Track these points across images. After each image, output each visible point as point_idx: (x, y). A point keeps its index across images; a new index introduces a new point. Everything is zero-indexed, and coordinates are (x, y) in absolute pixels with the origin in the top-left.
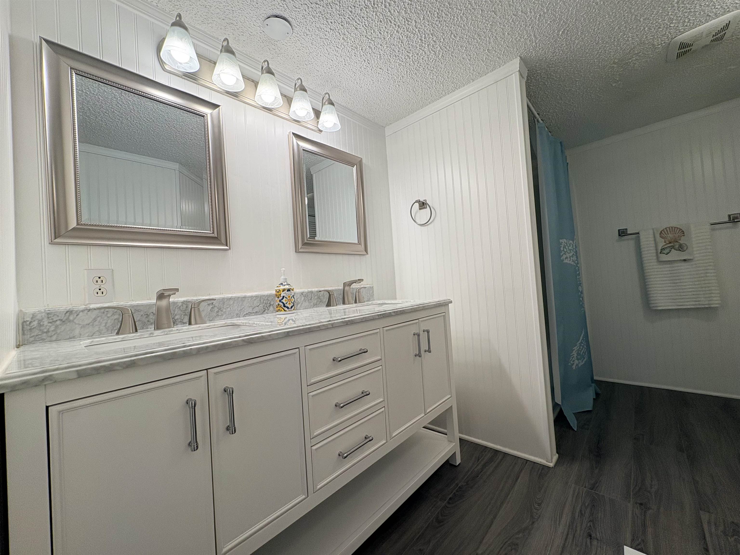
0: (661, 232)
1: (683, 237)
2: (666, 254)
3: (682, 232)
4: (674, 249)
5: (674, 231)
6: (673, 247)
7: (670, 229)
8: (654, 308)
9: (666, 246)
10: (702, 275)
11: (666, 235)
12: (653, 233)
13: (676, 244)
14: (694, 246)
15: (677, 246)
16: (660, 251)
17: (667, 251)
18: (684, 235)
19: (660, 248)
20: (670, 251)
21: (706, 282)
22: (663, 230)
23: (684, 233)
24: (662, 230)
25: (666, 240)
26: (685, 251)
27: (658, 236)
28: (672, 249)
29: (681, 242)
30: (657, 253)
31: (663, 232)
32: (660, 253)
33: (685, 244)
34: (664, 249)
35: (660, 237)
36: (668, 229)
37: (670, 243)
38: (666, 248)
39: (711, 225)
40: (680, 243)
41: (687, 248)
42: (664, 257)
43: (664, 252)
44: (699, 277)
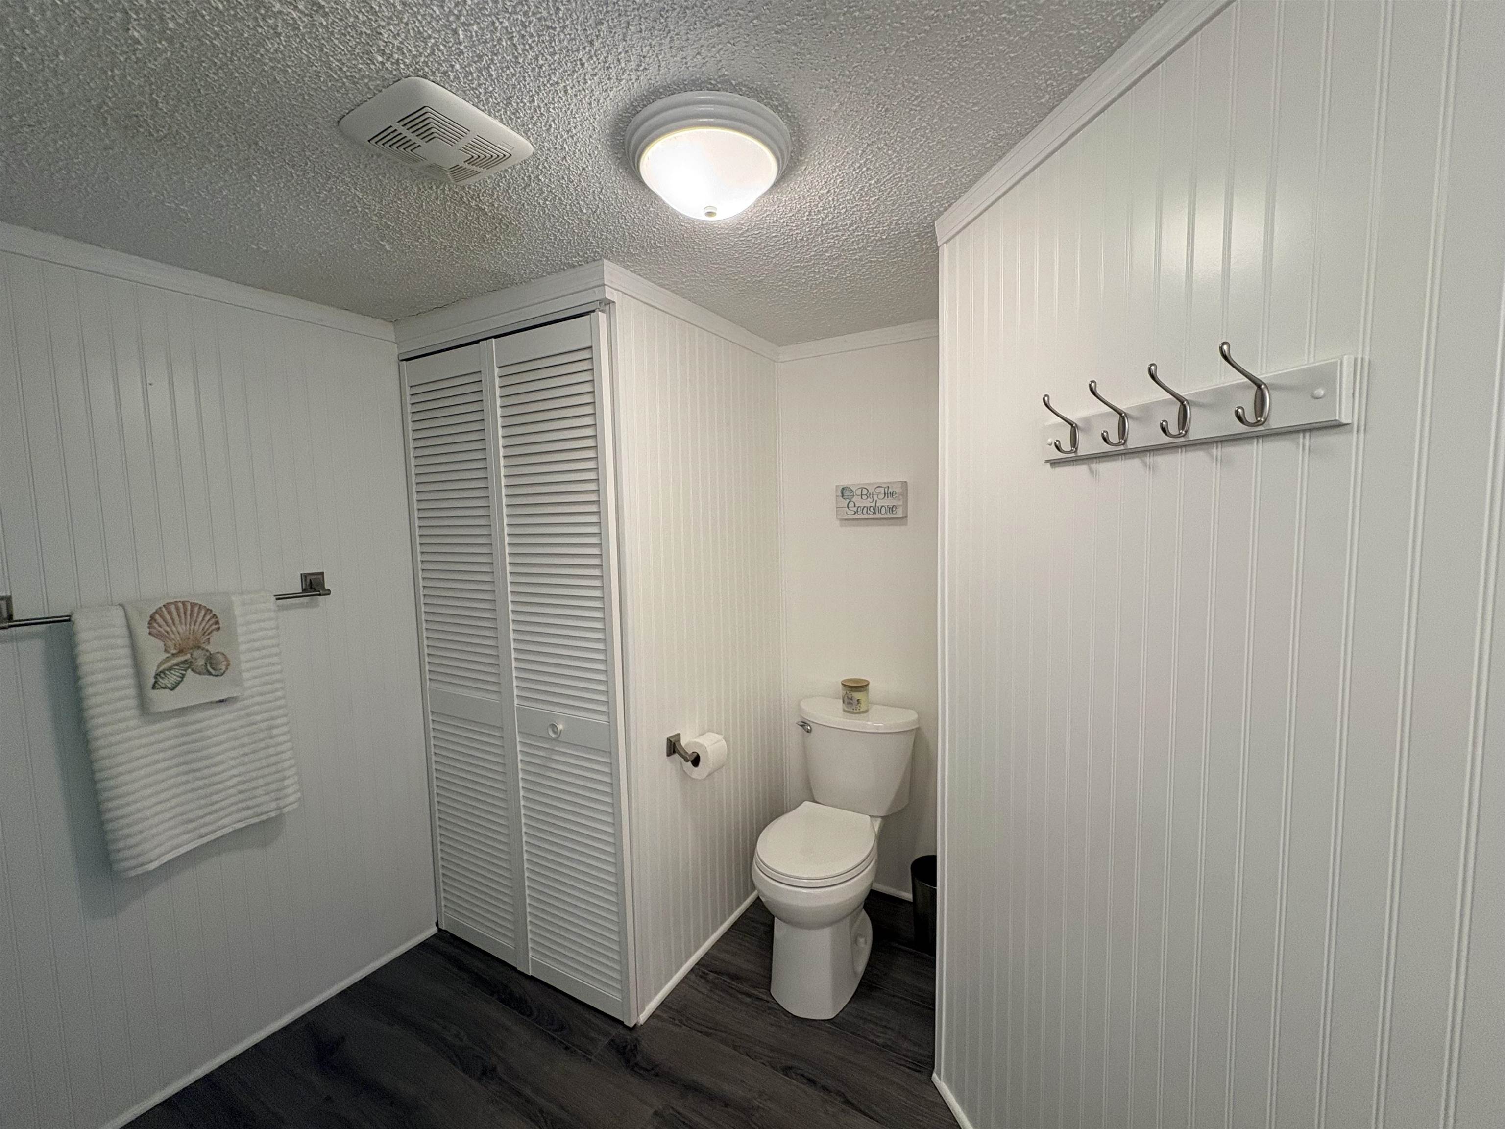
0: (152, 618)
1: (215, 633)
2: (172, 690)
3: (213, 620)
4: (192, 670)
5: (192, 614)
6: (189, 665)
7: (177, 609)
8: (133, 873)
9: (169, 664)
10: (262, 735)
11: (168, 629)
12: (124, 621)
13: (197, 653)
14: (243, 657)
15: (201, 662)
16: (153, 680)
17: (173, 678)
18: (219, 629)
19: (151, 670)
20: (183, 677)
21: (271, 751)
22: (158, 612)
23: (217, 623)
24: (156, 612)
25: (169, 643)
26: (222, 675)
27: (142, 630)
28: (186, 671)
29: (212, 649)
30: (140, 686)
31: (157, 617)
32: (154, 687)
33: (223, 654)
34: (163, 672)
35: (150, 634)
36: (173, 608)
37: (181, 652)
38: (170, 669)
39: (277, 599)
40: (207, 651)
41: (228, 665)
42: (164, 700)
43: (163, 682)
44: (255, 742)
